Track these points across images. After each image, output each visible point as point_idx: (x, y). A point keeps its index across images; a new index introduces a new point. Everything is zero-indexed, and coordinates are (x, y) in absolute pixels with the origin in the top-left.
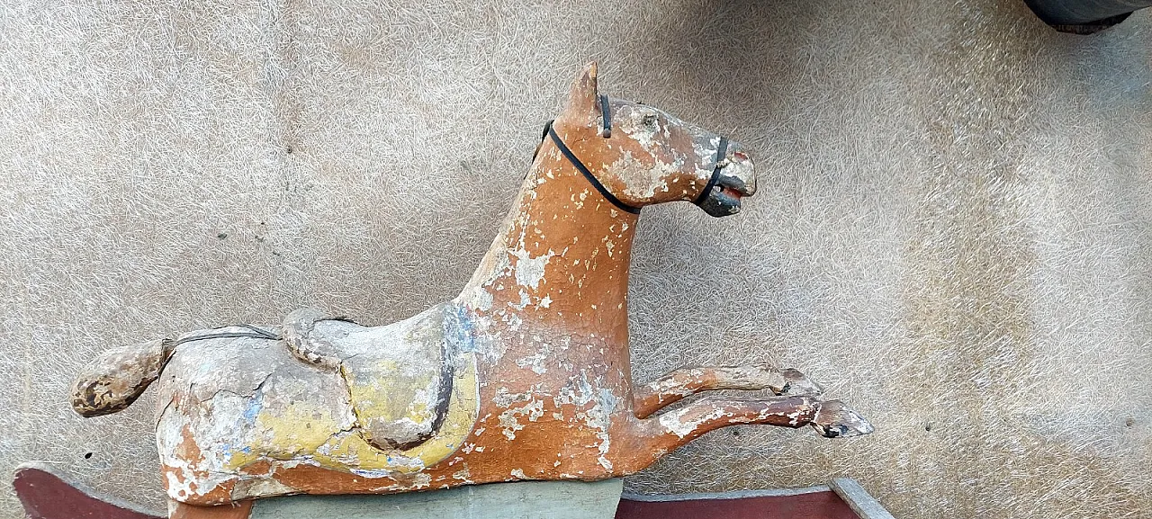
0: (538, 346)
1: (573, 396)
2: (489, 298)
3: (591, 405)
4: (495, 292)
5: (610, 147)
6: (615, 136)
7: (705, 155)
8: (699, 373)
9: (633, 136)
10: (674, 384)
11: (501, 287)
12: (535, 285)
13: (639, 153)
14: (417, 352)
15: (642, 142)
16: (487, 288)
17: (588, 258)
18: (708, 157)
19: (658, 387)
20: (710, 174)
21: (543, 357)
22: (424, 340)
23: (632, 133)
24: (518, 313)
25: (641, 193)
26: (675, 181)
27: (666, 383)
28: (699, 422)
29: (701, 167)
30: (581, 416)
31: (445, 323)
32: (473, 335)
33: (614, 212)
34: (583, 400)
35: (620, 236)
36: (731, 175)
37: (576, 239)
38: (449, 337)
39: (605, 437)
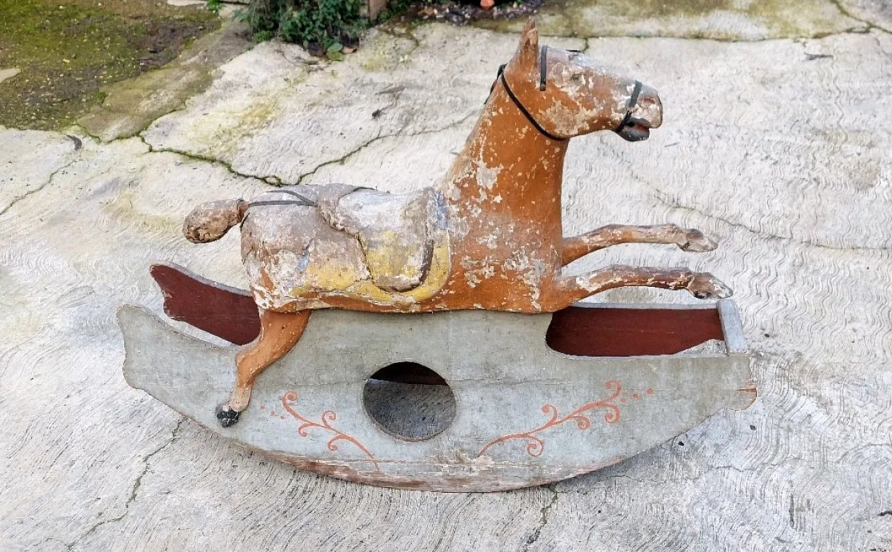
0: (492, 229)
1: (515, 265)
2: (458, 191)
3: (527, 270)
4: (462, 188)
5: (545, 98)
6: (549, 90)
7: (621, 101)
8: (620, 232)
9: (563, 90)
10: (600, 239)
11: (466, 185)
12: (490, 188)
13: (567, 102)
14: (409, 227)
15: (570, 94)
16: (457, 185)
17: (529, 171)
18: (623, 102)
19: (588, 240)
20: (623, 116)
21: (495, 237)
22: (413, 218)
23: (562, 87)
24: (478, 204)
25: (568, 132)
26: (596, 122)
27: (594, 238)
28: (603, 284)
29: (616, 111)
30: (520, 277)
31: (428, 206)
32: (447, 217)
33: (548, 142)
34: (522, 267)
35: (553, 156)
36: (639, 118)
37: (519, 159)
38: (431, 218)
39: (536, 290)
